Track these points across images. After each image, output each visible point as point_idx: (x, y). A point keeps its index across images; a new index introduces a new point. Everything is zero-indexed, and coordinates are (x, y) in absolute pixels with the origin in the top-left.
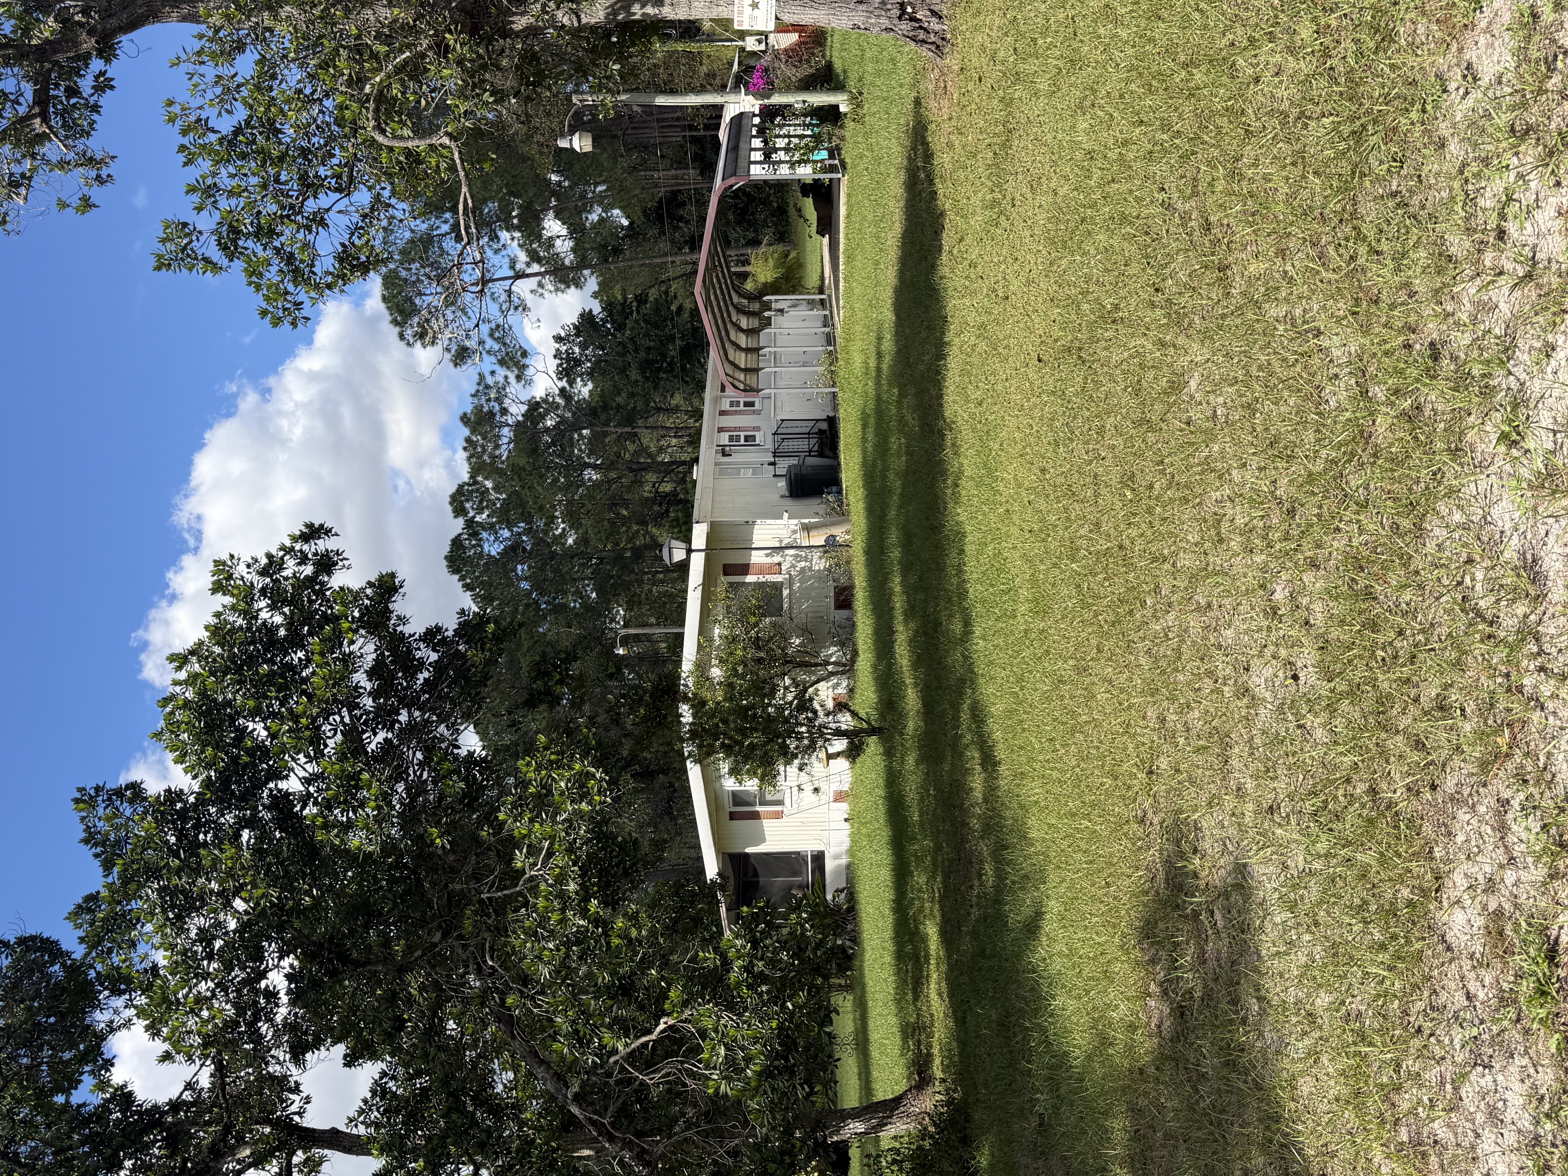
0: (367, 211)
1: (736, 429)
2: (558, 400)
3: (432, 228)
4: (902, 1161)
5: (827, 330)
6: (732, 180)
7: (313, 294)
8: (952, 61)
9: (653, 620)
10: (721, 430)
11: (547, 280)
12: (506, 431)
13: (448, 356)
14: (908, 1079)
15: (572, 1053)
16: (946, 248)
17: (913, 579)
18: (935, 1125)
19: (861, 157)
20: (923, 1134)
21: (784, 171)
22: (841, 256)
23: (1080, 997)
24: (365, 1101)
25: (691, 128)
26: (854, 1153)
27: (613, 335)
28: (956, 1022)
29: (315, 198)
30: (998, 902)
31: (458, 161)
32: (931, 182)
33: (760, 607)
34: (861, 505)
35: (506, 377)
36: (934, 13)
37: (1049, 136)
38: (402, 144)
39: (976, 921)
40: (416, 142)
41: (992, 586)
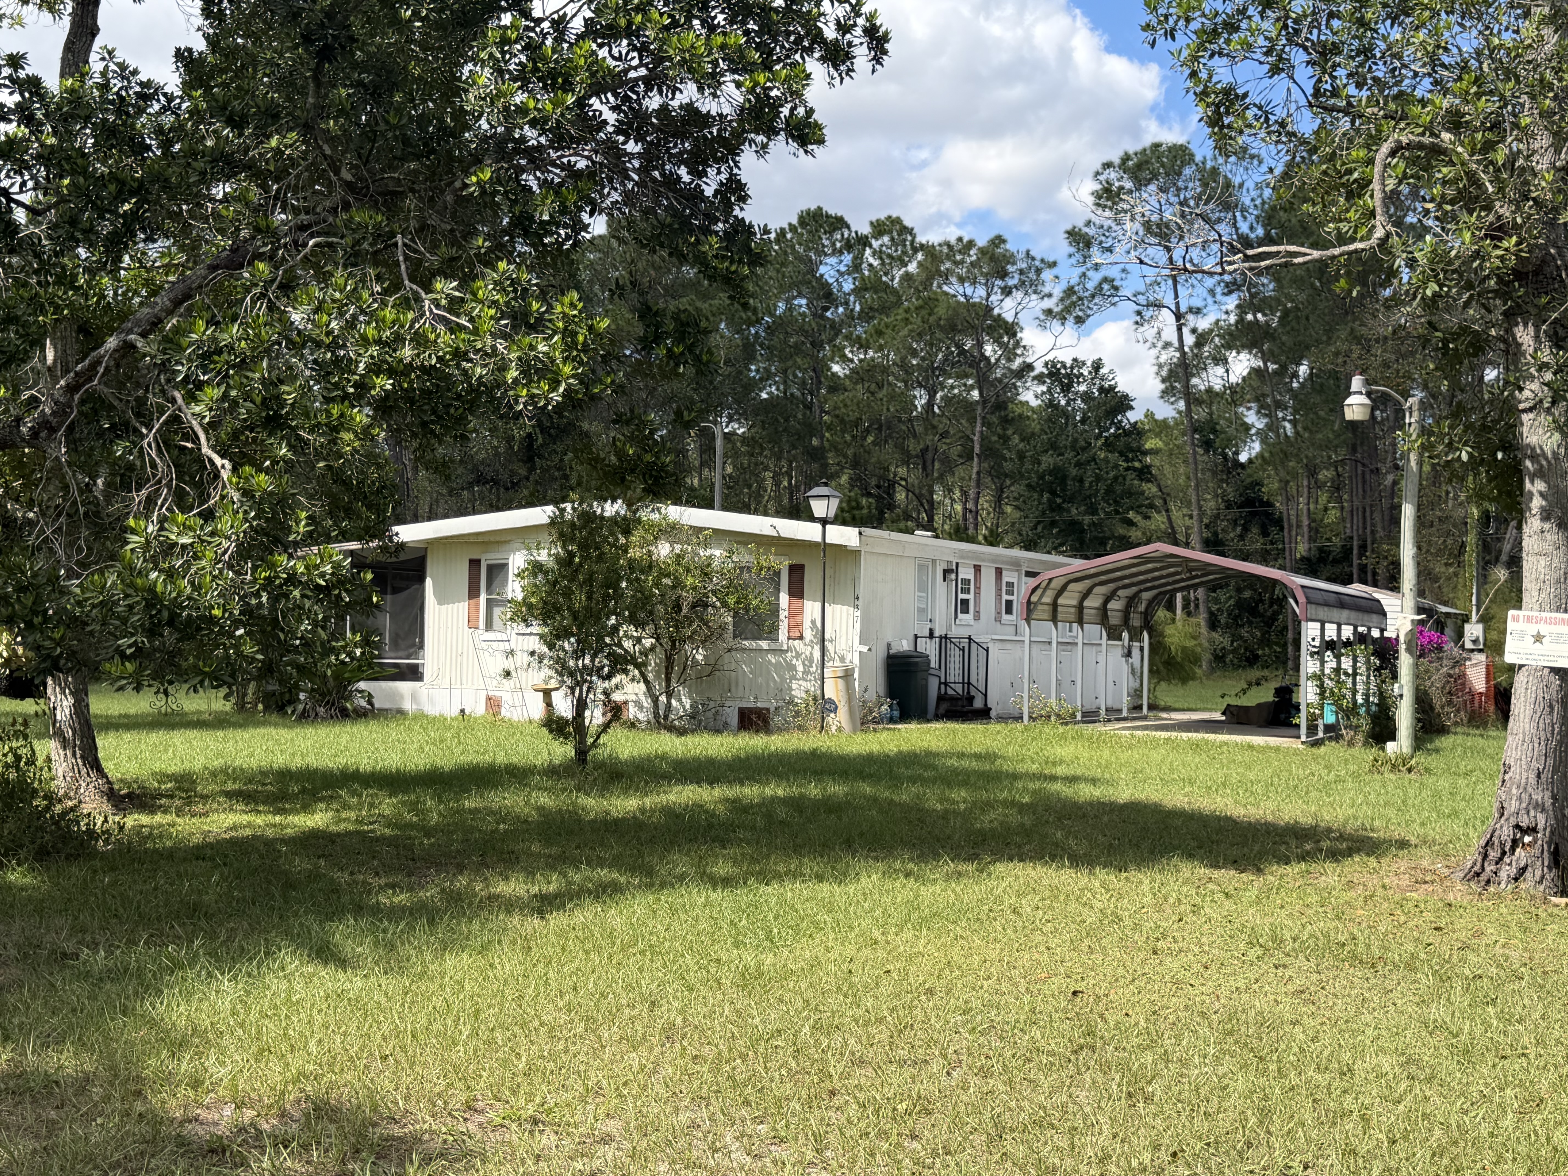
0: (1289, 128)
1: (978, 588)
2: (1018, 361)
3: (1244, 210)
4: (18, 768)
5: (1103, 712)
6: (1302, 599)
7: (1185, 53)
8: (1459, 893)
9: (729, 470)
10: (977, 569)
11: (1171, 355)
12: (981, 292)
13: (1080, 224)
14: (122, 780)
15: (190, 344)
16: (1217, 874)
17: (782, 813)
18: (64, 813)
19: (1328, 767)
20: (50, 797)
21: (1309, 666)
22: (1199, 736)
23: (234, 1013)
24: (135, 72)
25: (1363, 547)
26: (28, 706)
27: (1100, 435)
28: (197, 847)
29: (1308, 63)
30: (359, 910)
31: (1352, 247)
32: (1303, 857)
33: (747, 611)
34: (875, 748)
35: (1050, 295)
36: (1523, 870)
37: (1368, 1018)
38: (1376, 177)
39: (332, 878)
40: (1378, 195)
41: (776, 918)
